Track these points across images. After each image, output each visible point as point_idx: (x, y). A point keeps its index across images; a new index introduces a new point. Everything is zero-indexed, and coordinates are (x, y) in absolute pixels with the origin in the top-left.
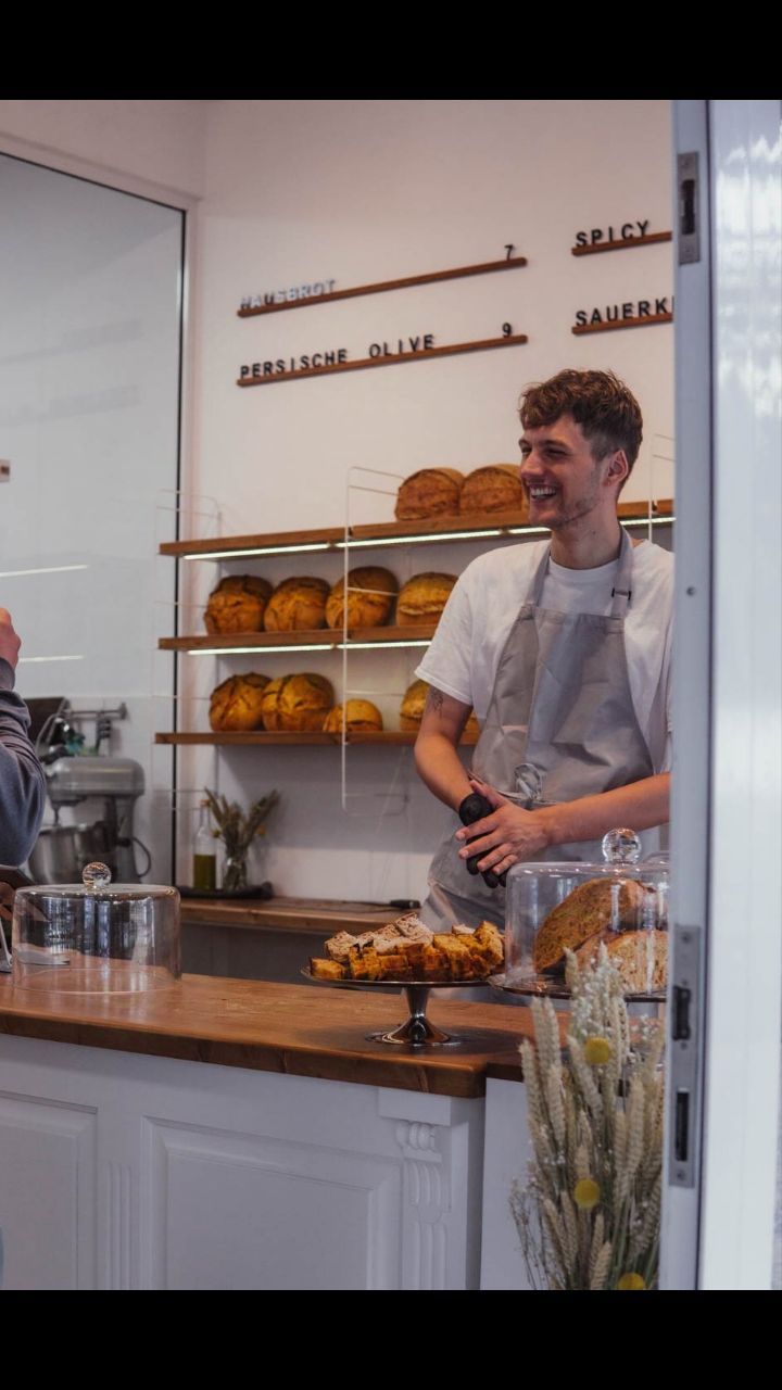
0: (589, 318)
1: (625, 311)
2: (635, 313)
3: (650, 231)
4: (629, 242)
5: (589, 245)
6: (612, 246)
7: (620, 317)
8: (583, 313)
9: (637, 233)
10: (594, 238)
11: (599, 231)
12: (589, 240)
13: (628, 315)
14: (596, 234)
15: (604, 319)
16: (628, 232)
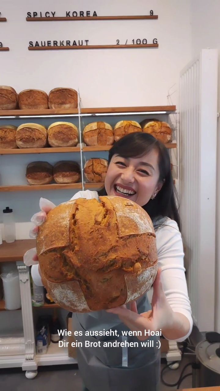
0: (34, 45)
1: (48, 44)
2: (52, 45)
3: (56, 16)
4: (47, 19)
5: (32, 18)
6: (41, 19)
7: (46, 45)
8: (32, 42)
9: (51, 16)
10: (34, 15)
11: (36, 13)
12: (32, 16)
13: (49, 45)
14: (35, 14)
15: (40, 45)
16: (48, 15)
